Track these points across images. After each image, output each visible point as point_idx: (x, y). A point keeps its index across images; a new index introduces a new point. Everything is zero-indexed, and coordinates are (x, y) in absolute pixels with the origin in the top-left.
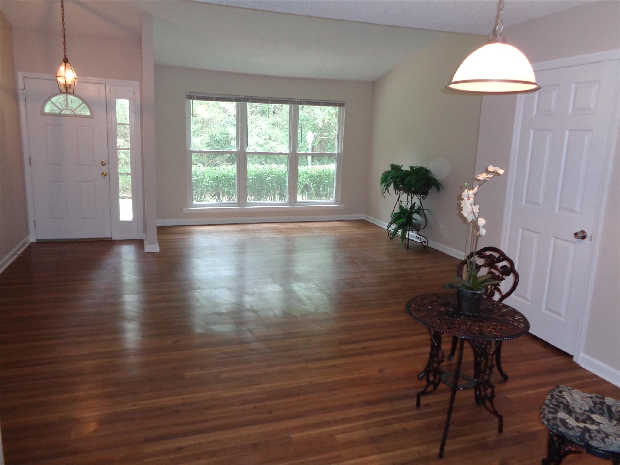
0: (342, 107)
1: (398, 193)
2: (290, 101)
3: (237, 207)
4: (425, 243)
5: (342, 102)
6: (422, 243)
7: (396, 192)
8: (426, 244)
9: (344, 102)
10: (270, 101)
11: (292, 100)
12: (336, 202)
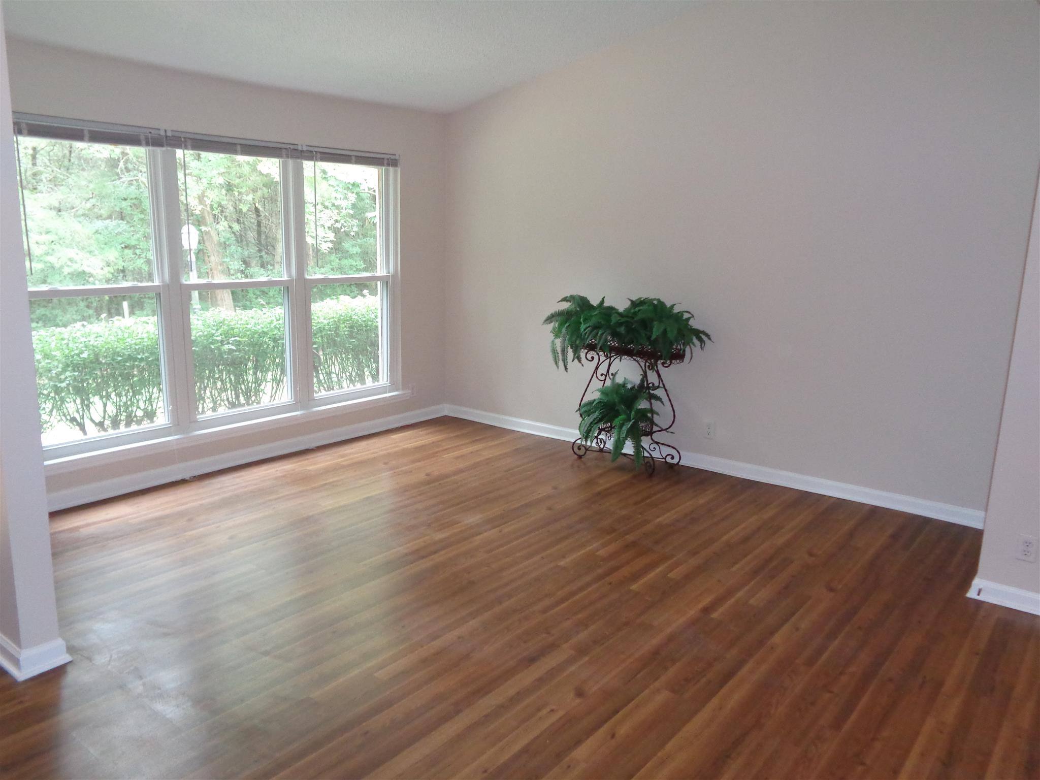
0: (391, 169)
1: (593, 358)
2: (286, 149)
3: (176, 437)
4: (673, 458)
5: (393, 157)
6: (665, 459)
7: (589, 357)
8: (675, 461)
9: (397, 157)
10: (239, 147)
11: (290, 148)
12: (393, 386)
